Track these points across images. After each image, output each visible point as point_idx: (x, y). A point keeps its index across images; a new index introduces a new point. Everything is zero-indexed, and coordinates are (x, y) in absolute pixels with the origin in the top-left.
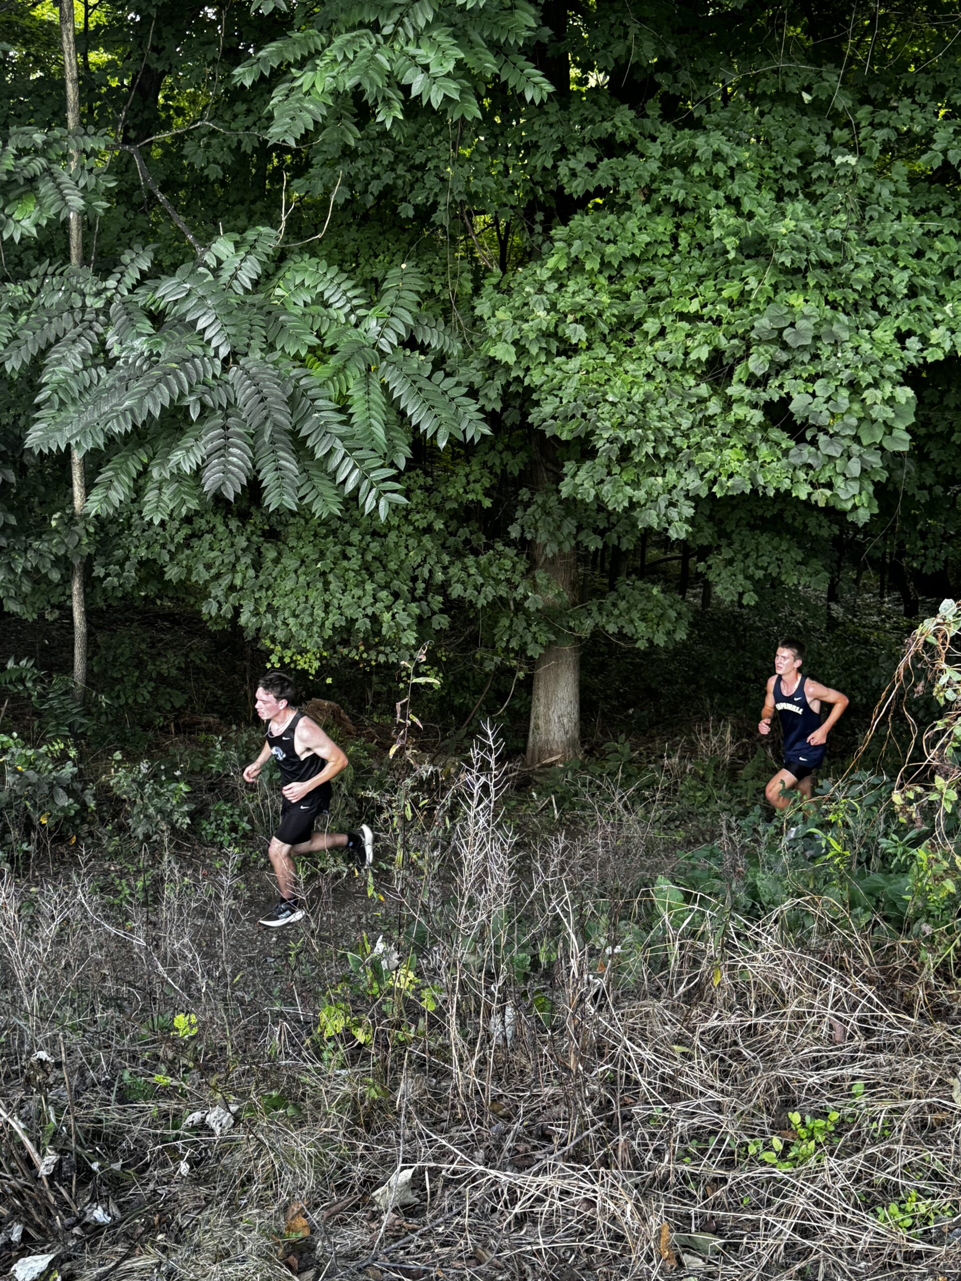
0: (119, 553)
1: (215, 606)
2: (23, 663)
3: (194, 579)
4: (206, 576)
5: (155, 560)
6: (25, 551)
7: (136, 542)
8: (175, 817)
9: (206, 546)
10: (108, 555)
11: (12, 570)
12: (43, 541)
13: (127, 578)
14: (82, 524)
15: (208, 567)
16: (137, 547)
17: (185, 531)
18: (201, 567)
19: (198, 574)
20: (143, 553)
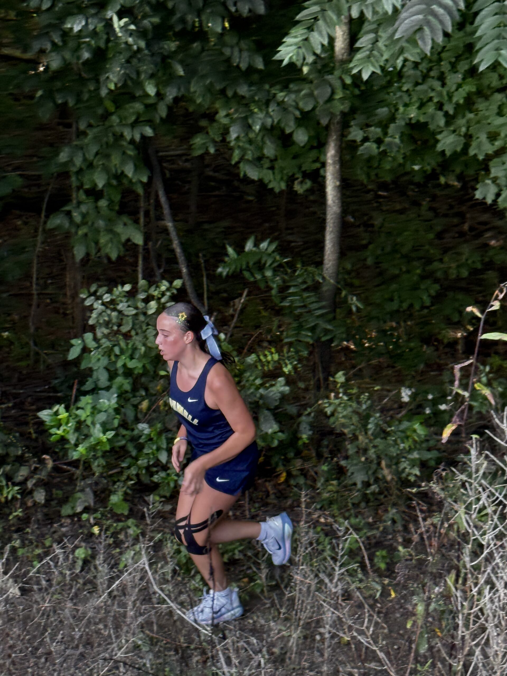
0: (383, 111)
1: (493, 190)
2: (264, 245)
3: (472, 152)
4: (489, 149)
5: (426, 124)
6: (267, 104)
7: (406, 99)
8: (402, 466)
9: (494, 108)
10: (369, 113)
11: (250, 127)
12: (290, 92)
13: (390, 144)
14: (337, 73)
15: (493, 137)
16: (406, 105)
17: (470, 87)
18: (483, 137)
19: (479, 146)
20: (413, 113)
